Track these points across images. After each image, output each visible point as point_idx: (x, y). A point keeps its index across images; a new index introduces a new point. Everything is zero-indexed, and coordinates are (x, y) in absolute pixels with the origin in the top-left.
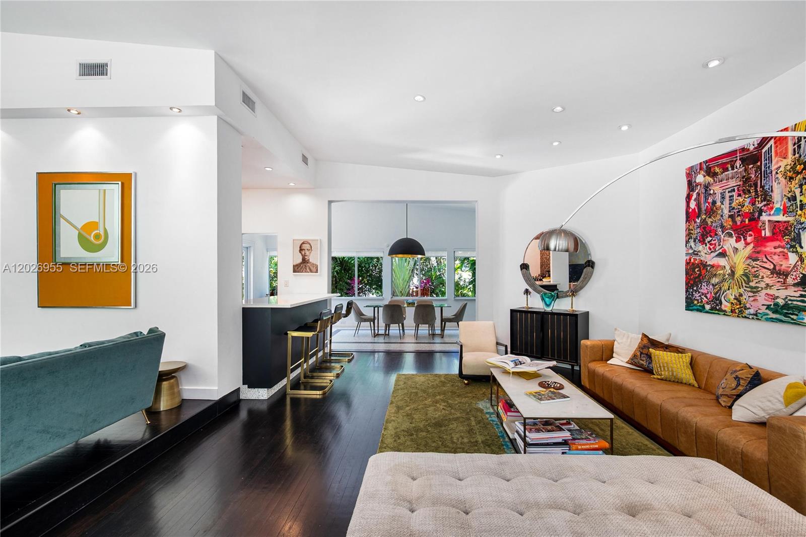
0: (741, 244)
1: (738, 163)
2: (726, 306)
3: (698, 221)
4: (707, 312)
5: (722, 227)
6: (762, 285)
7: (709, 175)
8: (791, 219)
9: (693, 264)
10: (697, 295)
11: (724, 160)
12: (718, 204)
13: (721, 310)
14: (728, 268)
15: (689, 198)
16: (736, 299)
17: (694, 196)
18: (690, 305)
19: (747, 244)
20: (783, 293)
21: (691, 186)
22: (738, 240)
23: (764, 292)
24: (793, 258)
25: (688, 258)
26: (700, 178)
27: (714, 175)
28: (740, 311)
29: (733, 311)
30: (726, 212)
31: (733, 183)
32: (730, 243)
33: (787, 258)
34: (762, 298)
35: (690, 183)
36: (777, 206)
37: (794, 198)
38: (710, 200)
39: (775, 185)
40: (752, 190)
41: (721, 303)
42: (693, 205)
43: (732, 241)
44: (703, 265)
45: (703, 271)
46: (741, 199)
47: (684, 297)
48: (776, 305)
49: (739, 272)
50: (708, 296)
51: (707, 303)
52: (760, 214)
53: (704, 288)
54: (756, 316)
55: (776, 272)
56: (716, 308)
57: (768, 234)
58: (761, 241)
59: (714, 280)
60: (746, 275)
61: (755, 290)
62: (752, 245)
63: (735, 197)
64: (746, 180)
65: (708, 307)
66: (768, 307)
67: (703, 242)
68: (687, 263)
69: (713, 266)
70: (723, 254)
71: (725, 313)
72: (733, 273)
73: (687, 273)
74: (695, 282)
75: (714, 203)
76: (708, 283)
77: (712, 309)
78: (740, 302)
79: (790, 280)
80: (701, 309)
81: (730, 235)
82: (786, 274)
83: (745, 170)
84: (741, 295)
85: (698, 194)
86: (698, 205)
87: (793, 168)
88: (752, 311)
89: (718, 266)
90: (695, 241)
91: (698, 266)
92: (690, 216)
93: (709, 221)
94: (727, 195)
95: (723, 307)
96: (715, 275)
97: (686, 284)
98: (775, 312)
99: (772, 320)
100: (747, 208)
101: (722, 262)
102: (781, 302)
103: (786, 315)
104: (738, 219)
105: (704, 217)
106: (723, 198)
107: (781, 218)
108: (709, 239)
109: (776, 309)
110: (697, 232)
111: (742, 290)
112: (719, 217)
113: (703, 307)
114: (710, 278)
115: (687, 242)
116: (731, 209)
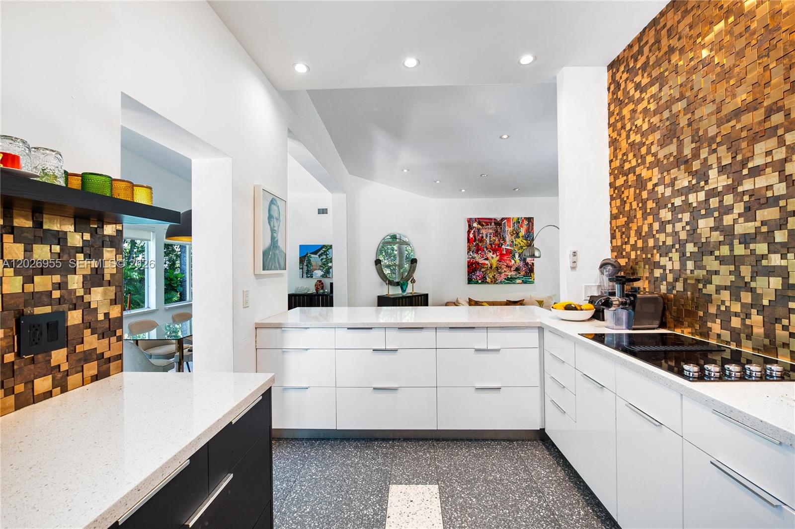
0: (494, 256)
1: (493, 224)
2: (488, 280)
3: (475, 243)
4: (480, 284)
5: (486, 248)
6: (503, 271)
7: (480, 225)
8: (512, 249)
9: (472, 263)
10: (474, 277)
11: (487, 221)
12: (485, 238)
13: (486, 282)
14: (489, 264)
15: (469, 232)
16: (493, 277)
17: (472, 232)
18: (470, 281)
19: (497, 256)
20: (510, 274)
21: (470, 227)
22: (493, 254)
23: (504, 273)
24: (513, 262)
25: (469, 260)
26: (475, 225)
27: (482, 225)
28: (494, 281)
29: (492, 282)
30: (488, 242)
31: (491, 231)
32: (490, 255)
33: (511, 262)
34: (503, 276)
35: (469, 226)
36: (508, 243)
37: (513, 242)
38: (481, 235)
39: (507, 236)
40: (499, 236)
41: (486, 279)
42: (471, 236)
43: (491, 254)
44: (477, 263)
45: (477, 266)
46: (494, 238)
47: (467, 278)
48: (508, 278)
49: (494, 266)
50: (480, 276)
51: (480, 280)
52: (502, 245)
53: (478, 273)
54: (501, 283)
55: (508, 266)
56: (484, 281)
57: (505, 253)
58: (502, 255)
59: (483, 270)
60: (497, 267)
61: (500, 273)
62: (499, 257)
63: (492, 237)
64: (497, 231)
65: (480, 281)
66: (505, 279)
67: (477, 253)
68: (468, 262)
69: (482, 264)
70: (487, 259)
71: (488, 283)
72: (491, 267)
73: (468, 266)
74: (473, 271)
75: (482, 237)
76: (480, 271)
77: (482, 282)
78: (494, 278)
79: (512, 269)
80: (477, 283)
81: (490, 252)
82: (511, 267)
83: (496, 227)
84: (495, 275)
85: (474, 231)
86: (474, 236)
87: (513, 232)
88: (499, 281)
89: (485, 264)
90: (473, 252)
91: (474, 263)
92: (469, 240)
93: (480, 244)
94: (489, 235)
95: (487, 281)
96: (483, 268)
97: (468, 272)
98: (507, 280)
99: (507, 283)
100: (497, 242)
101: (487, 262)
102: (509, 277)
103: (511, 281)
104: (493, 246)
105: (477, 242)
106: (487, 236)
107: (509, 248)
108: (480, 252)
109: (508, 279)
110: (474, 248)
111: (495, 273)
112: (485, 243)
113: (478, 281)
114: (481, 269)
115: (468, 252)
116: (490, 241)
